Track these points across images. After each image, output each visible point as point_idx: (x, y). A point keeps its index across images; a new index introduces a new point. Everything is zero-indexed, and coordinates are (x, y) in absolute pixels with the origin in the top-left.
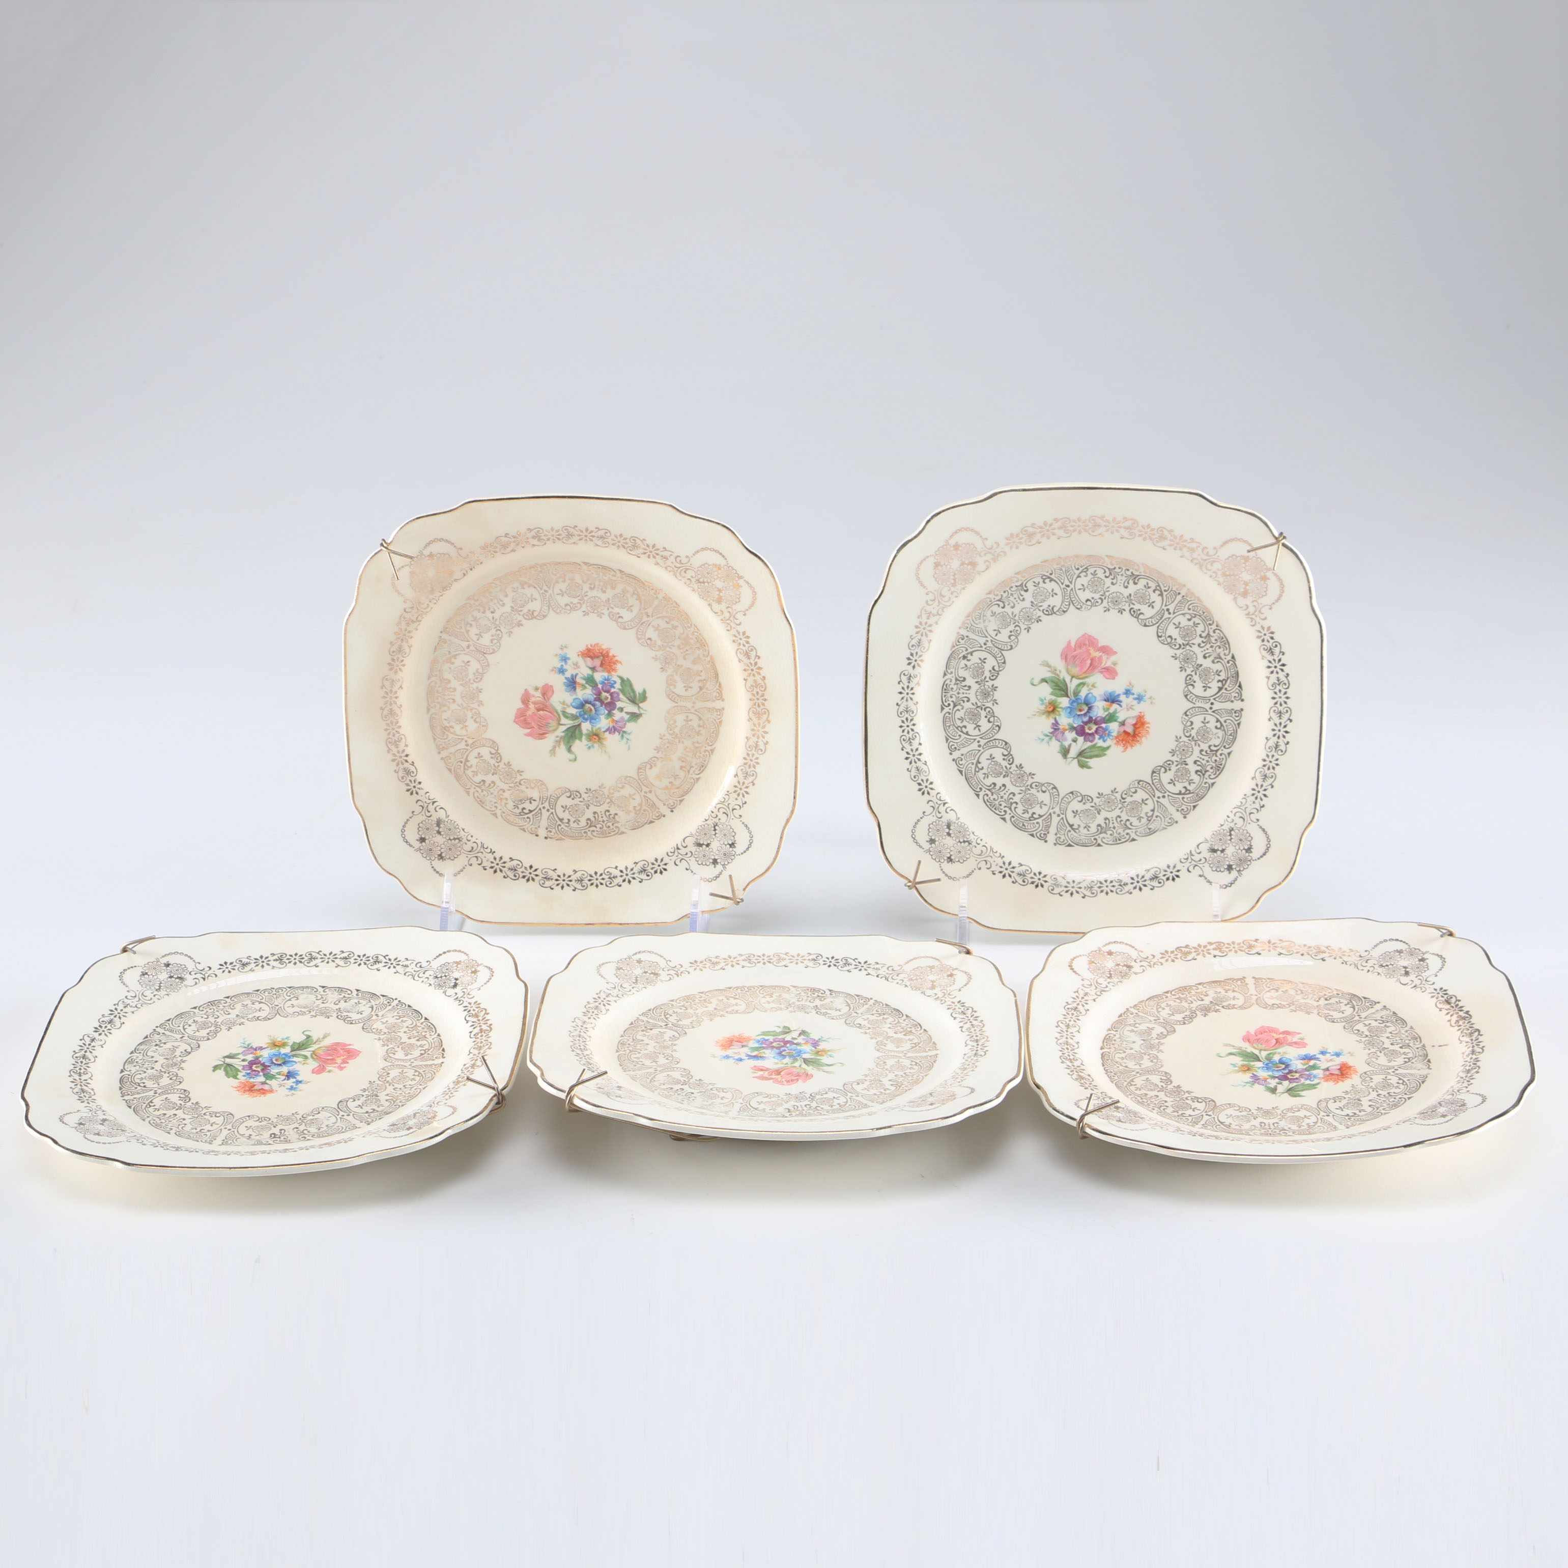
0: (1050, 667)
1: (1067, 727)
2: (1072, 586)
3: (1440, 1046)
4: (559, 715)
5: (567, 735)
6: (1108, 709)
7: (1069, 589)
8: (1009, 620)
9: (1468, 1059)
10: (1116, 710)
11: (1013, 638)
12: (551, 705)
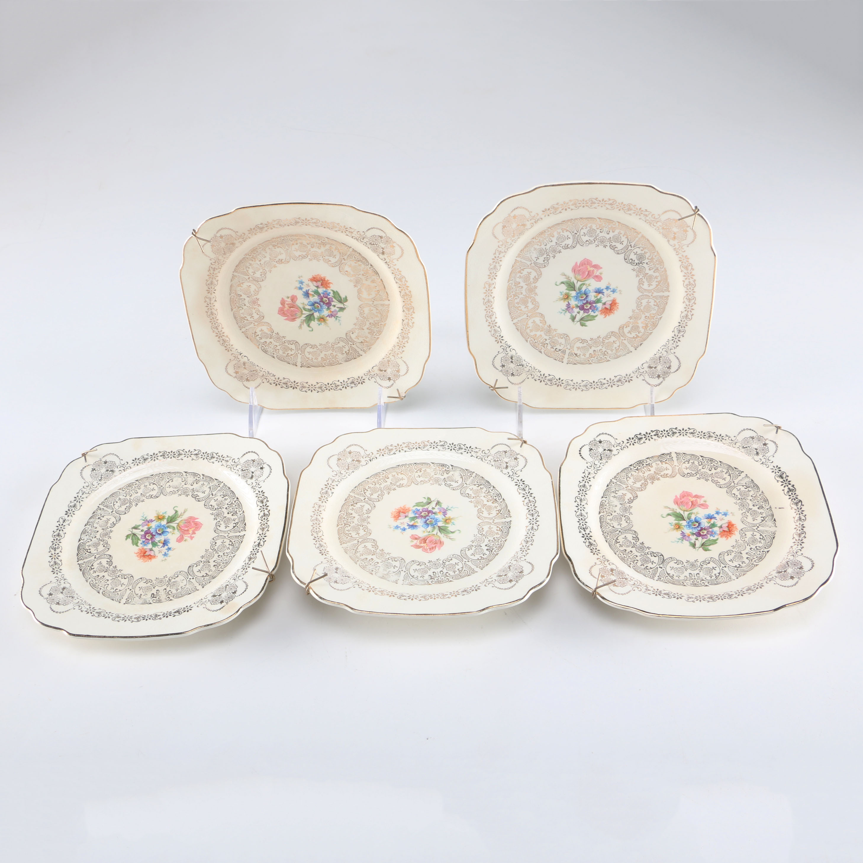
0: (565, 276)
1: (575, 306)
2: (578, 234)
3: (780, 508)
4: (301, 309)
5: (307, 319)
6: (597, 297)
7: (577, 235)
8: (543, 252)
9: (798, 524)
10: (601, 297)
11: (546, 261)
12: (297, 305)
